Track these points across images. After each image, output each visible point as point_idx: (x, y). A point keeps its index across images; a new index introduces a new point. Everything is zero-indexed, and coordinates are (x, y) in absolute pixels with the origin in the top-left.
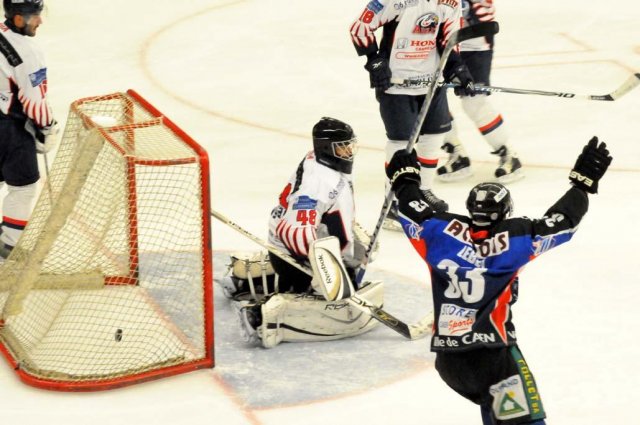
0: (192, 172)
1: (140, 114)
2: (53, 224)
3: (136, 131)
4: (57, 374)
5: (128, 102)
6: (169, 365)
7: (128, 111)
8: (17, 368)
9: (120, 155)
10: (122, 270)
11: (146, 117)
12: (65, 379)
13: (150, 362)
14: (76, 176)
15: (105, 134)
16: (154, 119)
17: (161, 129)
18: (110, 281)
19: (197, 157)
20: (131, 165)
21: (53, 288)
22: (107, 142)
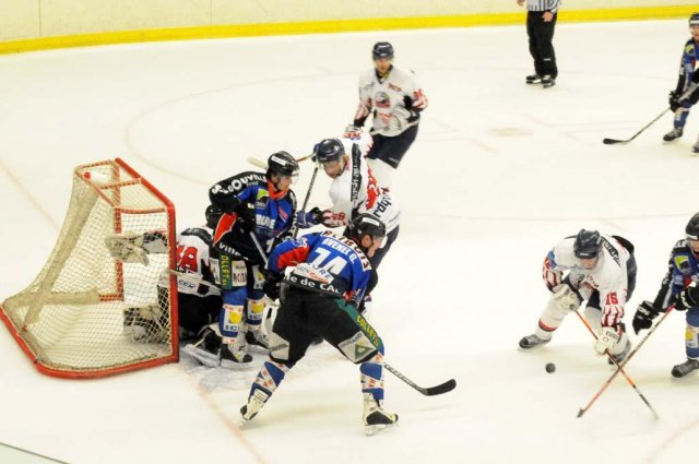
0: (162, 218)
1: (124, 176)
2: (63, 256)
3: (122, 189)
4: (64, 366)
5: (116, 167)
6: (146, 360)
7: (116, 174)
8: (35, 362)
9: (110, 207)
10: (112, 290)
11: (129, 178)
12: (70, 370)
13: (132, 358)
14: (79, 221)
15: (98, 191)
16: (135, 180)
17: (140, 187)
18: (104, 298)
19: (166, 208)
20: (118, 214)
21: (63, 302)
22: (100, 197)
